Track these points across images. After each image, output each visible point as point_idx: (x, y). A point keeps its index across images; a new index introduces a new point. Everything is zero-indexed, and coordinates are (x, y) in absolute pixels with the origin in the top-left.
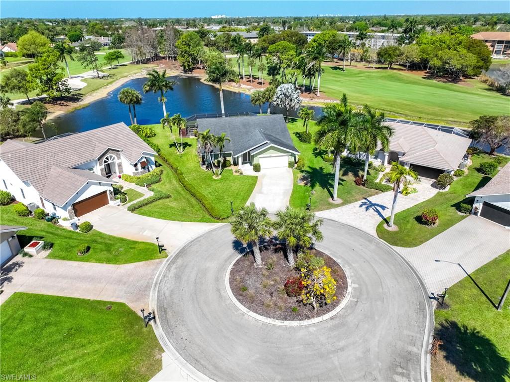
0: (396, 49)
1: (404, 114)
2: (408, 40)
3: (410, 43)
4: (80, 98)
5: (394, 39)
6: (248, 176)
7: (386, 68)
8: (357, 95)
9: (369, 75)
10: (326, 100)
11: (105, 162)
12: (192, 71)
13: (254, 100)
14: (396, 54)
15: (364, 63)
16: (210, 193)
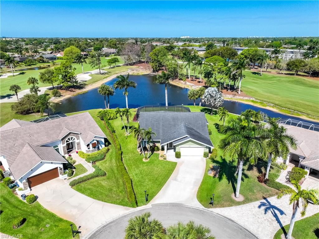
0: (301, 62)
1: (306, 113)
2: (312, 54)
3: (313, 57)
4: (84, 87)
5: (300, 54)
6: (169, 162)
7: (293, 74)
8: (269, 95)
9: (279, 79)
10: (245, 97)
11: (67, 141)
12: (158, 72)
13: (190, 96)
14: (301, 65)
15: (277, 70)
16: (136, 174)
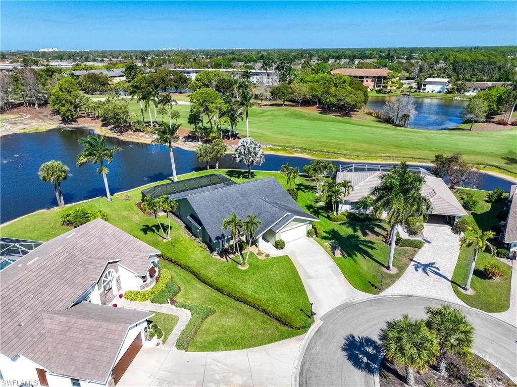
0: (287, 87)
7: (279, 105)
11: (104, 282)
12: (75, 121)
14: (288, 92)
